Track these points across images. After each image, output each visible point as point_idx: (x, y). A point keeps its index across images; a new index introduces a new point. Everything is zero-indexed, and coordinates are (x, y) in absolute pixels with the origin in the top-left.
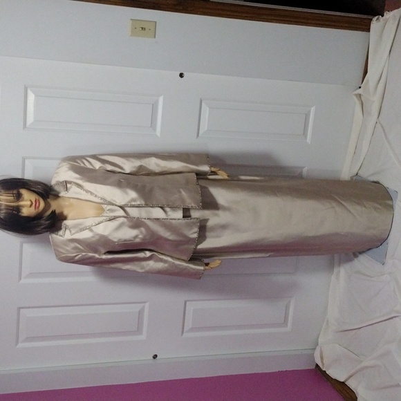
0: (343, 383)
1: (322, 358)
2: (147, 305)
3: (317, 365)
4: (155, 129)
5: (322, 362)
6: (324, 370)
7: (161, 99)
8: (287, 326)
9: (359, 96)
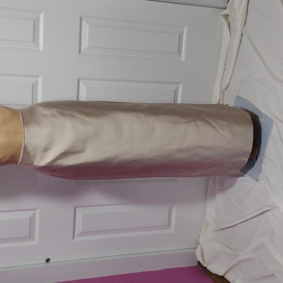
0: (222, 277)
1: (203, 256)
2: (38, 212)
3: (199, 263)
4: (37, 45)
5: (203, 258)
6: (205, 266)
7: (42, 16)
8: (170, 228)
9: (226, 16)
